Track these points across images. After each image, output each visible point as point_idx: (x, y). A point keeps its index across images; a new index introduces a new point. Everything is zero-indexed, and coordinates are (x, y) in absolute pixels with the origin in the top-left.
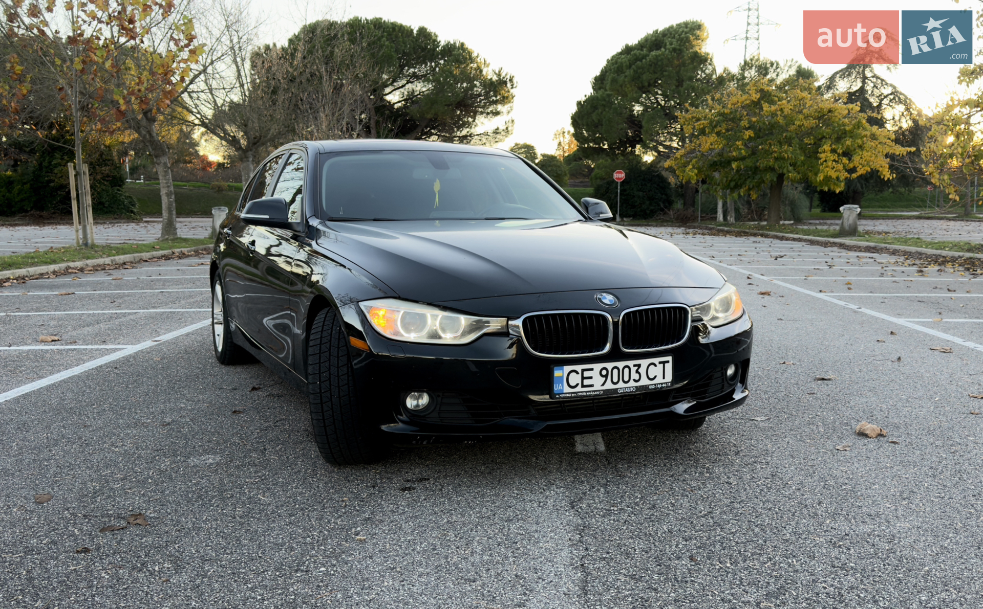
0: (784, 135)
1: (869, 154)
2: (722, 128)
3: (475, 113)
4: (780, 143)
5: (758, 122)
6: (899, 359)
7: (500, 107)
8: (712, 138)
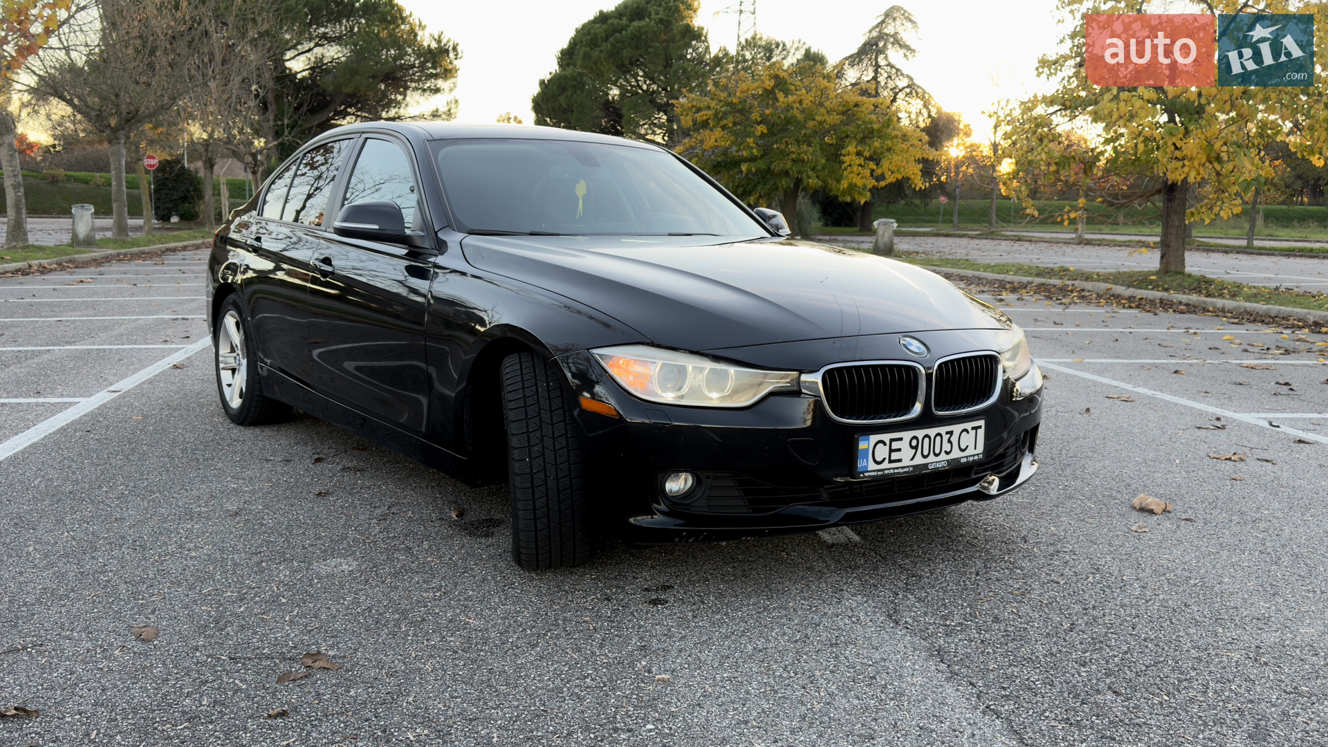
0: (803, 132)
1: (900, 158)
2: (729, 122)
3: (407, 88)
4: (798, 141)
5: (772, 115)
6: (1088, 410)
7: (440, 83)
8: (717, 133)
